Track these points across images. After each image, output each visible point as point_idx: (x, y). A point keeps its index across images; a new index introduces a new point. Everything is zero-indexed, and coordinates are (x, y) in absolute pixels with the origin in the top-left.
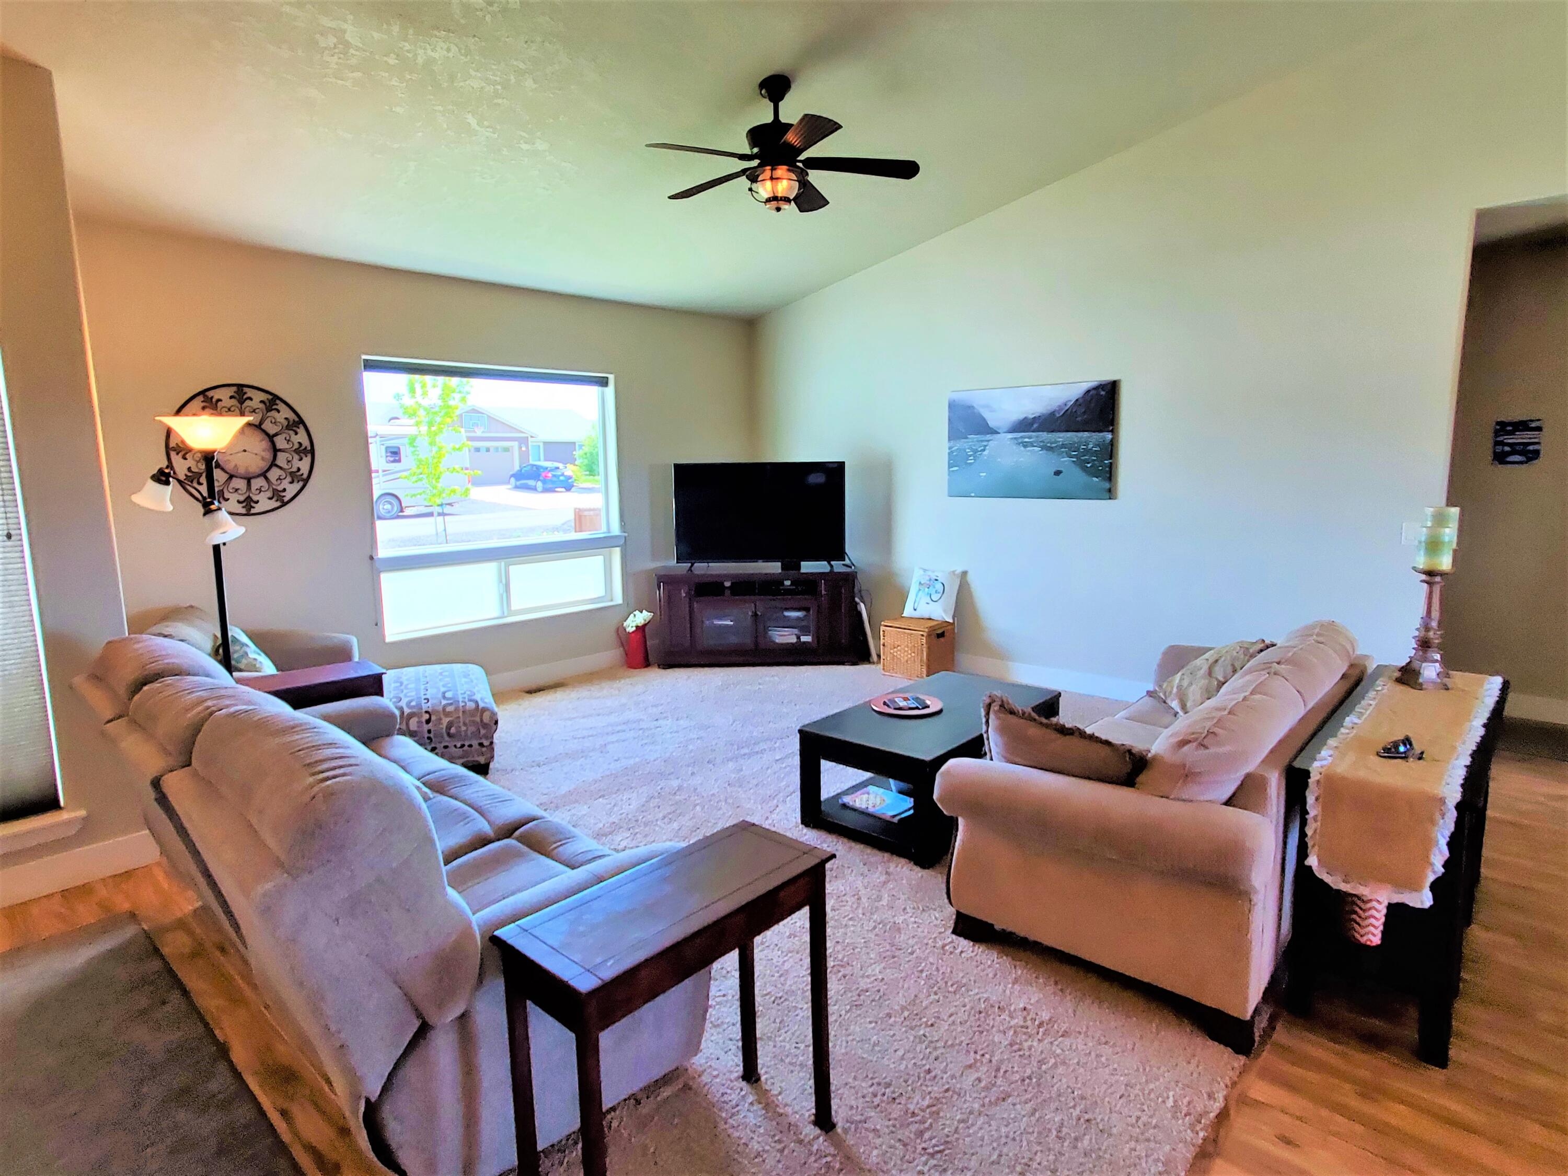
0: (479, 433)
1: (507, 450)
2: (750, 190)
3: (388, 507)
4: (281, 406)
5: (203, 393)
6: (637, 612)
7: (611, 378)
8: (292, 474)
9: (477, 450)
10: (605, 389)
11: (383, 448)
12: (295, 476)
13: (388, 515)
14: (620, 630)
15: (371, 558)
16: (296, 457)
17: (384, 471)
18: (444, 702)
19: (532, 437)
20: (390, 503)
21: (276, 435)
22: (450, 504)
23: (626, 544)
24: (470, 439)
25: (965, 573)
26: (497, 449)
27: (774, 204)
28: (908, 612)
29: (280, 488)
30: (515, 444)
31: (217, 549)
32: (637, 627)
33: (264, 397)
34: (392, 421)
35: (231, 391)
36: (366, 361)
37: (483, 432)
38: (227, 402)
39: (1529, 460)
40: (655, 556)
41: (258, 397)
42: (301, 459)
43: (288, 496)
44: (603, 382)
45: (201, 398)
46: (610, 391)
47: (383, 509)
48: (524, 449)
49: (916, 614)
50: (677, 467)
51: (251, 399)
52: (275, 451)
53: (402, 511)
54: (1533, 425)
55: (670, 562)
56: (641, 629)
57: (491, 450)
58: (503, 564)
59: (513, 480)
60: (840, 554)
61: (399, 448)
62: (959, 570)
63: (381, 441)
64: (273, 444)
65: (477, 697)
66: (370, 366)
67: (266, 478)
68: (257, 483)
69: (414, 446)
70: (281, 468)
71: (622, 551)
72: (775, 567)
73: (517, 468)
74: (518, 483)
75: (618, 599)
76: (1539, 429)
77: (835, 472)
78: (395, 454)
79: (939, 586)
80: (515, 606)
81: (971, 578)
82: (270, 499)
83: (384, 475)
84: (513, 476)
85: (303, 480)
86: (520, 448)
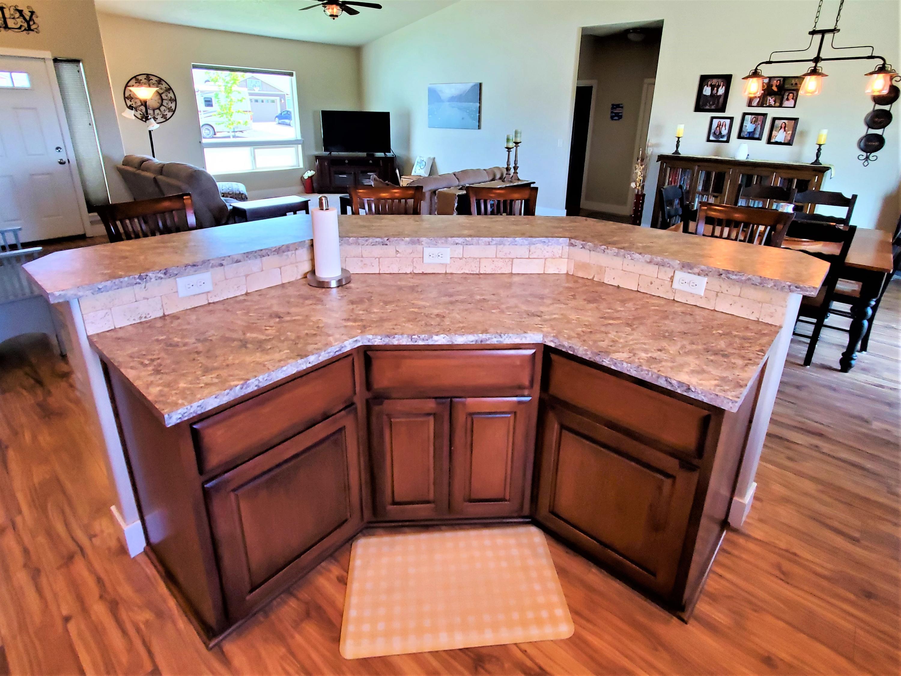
0: (257, 91)
1: (273, 101)
2: (324, 11)
3: (208, 131)
4: (163, 83)
5: (135, 77)
6: (309, 171)
7: (294, 73)
8: (169, 108)
9: (257, 101)
10: (292, 77)
11: (203, 98)
12: (170, 109)
13: (208, 136)
14: (302, 177)
15: (200, 142)
16: (170, 102)
17: (204, 111)
18: (228, 191)
19: (287, 95)
20: (209, 130)
21: (162, 93)
22: (241, 131)
23: (304, 143)
24: (251, 94)
25: (434, 158)
26: (268, 101)
27: (333, 17)
28: (413, 173)
29: (165, 114)
30: (278, 98)
31: (150, 132)
32: (309, 177)
33: (157, 79)
34: (207, 83)
35: (145, 76)
36: (193, 65)
37: (259, 91)
38: (144, 81)
39: (619, 119)
40: (317, 150)
41: (155, 79)
42: (172, 103)
43: (168, 117)
44: (291, 74)
45: (134, 79)
46: (294, 78)
47: (205, 133)
48: (283, 101)
49: (416, 174)
50: (323, 112)
51: (152, 80)
52: (162, 100)
53: (215, 134)
54: (621, 106)
55: (322, 153)
56: (310, 178)
57: (264, 101)
58: (252, 148)
59: (277, 119)
60: (389, 150)
61: (211, 99)
62: (432, 157)
63: (201, 94)
64: (161, 97)
65: (240, 190)
66: (195, 67)
67: (160, 110)
68: (157, 111)
69: (218, 98)
70: (164, 106)
71: (302, 146)
72: (364, 154)
73: (279, 112)
74: (280, 121)
75: (301, 166)
76: (622, 107)
77: (386, 116)
78: (209, 103)
79: (424, 163)
80: (258, 166)
81: (436, 160)
82: (162, 118)
83: (204, 114)
84: (277, 117)
85: (173, 111)
86: (281, 101)
